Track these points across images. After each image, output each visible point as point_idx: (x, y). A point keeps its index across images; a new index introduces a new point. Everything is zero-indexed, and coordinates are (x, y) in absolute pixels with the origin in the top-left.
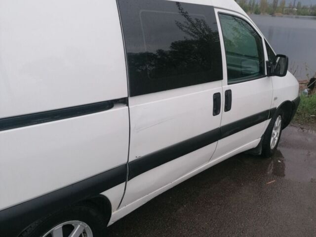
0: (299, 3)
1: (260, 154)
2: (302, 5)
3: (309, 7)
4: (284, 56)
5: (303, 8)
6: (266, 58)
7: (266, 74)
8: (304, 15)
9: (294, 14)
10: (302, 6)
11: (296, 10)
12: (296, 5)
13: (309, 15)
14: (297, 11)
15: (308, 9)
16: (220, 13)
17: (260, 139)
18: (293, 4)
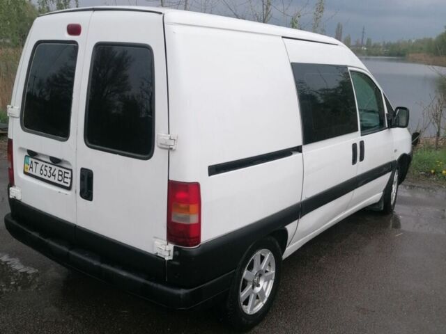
0: (369, 41)
1: (382, 209)
2: (373, 42)
3: (381, 45)
4: (405, 109)
5: (374, 47)
6: (386, 112)
7: (387, 126)
8: (377, 55)
9: (364, 55)
10: (372, 45)
11: (365, 49)
12: (365, 42)
13: (381, 55)
14: (367, 50)
15: (380, 47)
16: (351, 71)
17: (382, 193)
18: (360, 42)
